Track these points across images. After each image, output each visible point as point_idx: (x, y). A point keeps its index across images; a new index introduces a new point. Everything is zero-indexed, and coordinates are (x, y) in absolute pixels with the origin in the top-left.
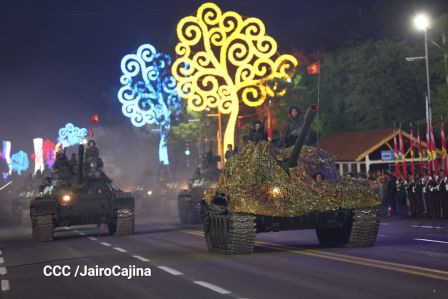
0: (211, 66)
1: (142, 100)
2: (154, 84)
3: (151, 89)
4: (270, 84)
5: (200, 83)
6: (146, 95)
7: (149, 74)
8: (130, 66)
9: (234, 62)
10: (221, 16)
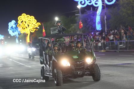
0: (24, 25)
1: (13, 31)
2: (15, 28)
3: (14, 29)
5: (23, 28)
6: (14, 30)
7: (14, 26)
8: (10, 25)
9: (29, 24)
10: (26, 16)
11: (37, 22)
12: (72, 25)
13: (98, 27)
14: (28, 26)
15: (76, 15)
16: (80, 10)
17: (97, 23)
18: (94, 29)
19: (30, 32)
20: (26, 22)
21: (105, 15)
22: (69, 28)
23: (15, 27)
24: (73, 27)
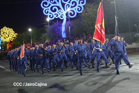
11: (15, 33)
12: (42, 34)
13: (64, 35)
14: (8, 36)
15: (46, 26)
17: (62, 32)
18: (60, 37)
19: (10, 40)
20: (7, 33)
21: (70, 25)
22: (40, 36)
24: (43, 36)
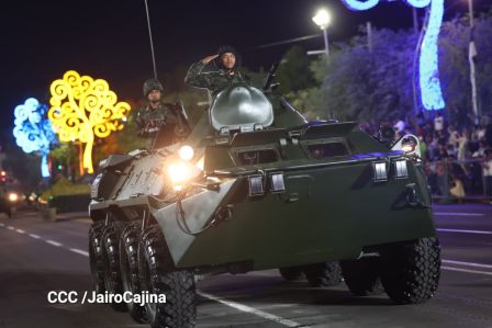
0: (74, 111)
1: (30, 135)
2: (37, 124)
3: (35, 127)
4: (113, 122)
5: (67, 123)
6: (32, 132)
7: (35, 118)
8: (21, 113)
9: (89, 109)
10: (80, 79)
11: (119, 100)
14: (88, 114)
15: (310, 53)
16: (325, 33)
17: (423, 78)
19: (95, 136)
20: (81, 103)
21: (472, 38)
23: (38, 121)
